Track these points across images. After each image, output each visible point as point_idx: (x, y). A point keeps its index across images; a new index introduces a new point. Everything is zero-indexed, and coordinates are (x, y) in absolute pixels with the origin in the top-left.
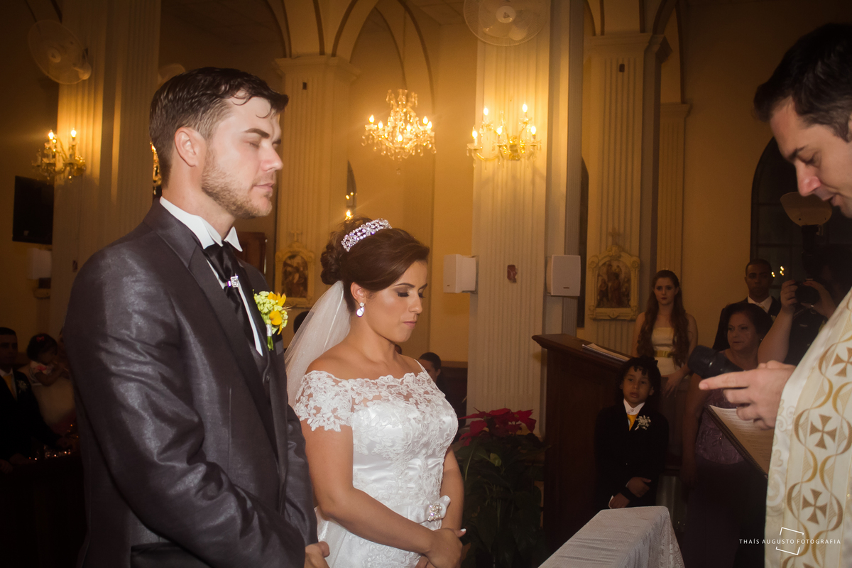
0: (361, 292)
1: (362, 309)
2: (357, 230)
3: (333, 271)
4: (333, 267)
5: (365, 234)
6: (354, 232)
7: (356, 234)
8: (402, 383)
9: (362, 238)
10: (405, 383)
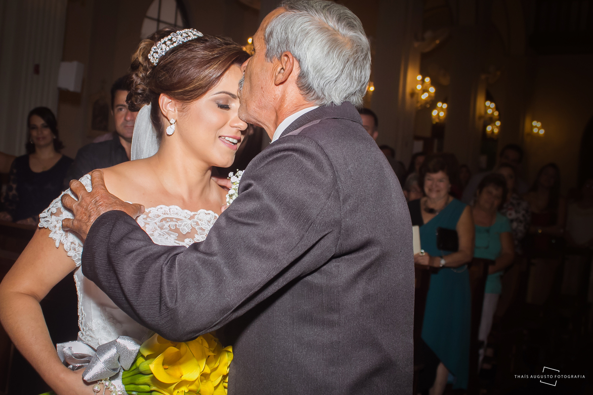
0: (171, 106)
1: (173, 126)
2: (166, 39)
3: (139, 91)
4: (141, 87)
5: (175, 42)
6: (162, 41)
7: (165, 43)
8: (192, 218)
9: (172, 46)
10: (195, 219)
